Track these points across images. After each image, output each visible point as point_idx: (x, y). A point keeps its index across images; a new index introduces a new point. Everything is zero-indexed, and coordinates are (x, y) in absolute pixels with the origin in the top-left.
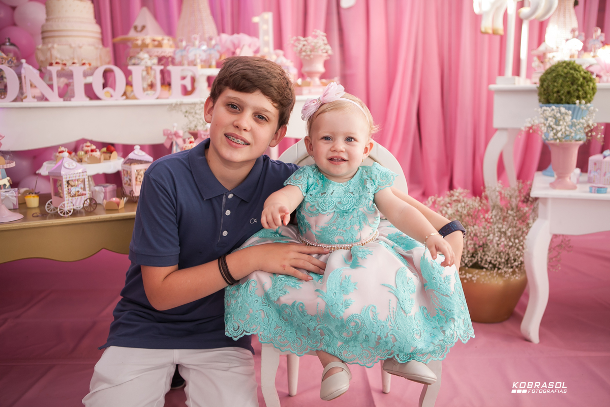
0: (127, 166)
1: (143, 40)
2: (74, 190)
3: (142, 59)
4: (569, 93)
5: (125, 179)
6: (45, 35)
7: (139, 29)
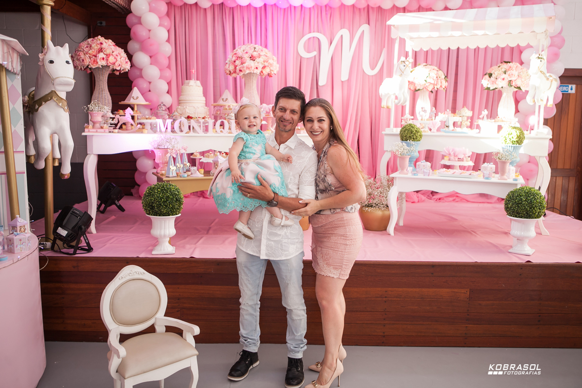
4: (410, 136)
6: (180, 102)
7: (224, 100)
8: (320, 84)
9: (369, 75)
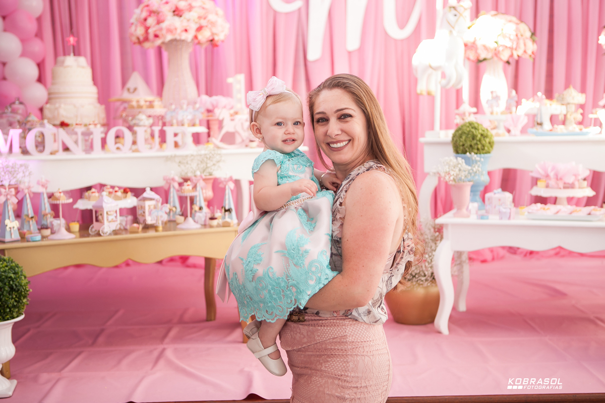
0: (141, 203)
1: (138, 101)
2: (110, 218)
3: (141, 120)
4: (471, 146)
5: (139, 212)
6: (52, 96)
7: (132, 90)
8: (311, 57)
9: (396, 40)
